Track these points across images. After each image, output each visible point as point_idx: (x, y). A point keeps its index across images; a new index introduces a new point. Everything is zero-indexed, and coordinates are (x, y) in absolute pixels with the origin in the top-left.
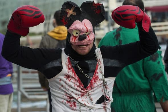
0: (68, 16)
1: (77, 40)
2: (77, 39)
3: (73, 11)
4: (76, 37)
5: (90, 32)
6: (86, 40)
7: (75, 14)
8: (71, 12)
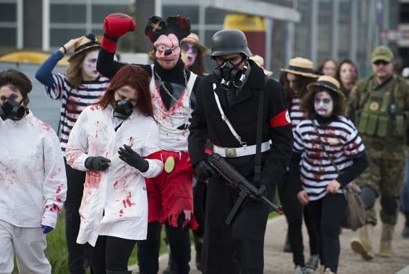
0: (154, 30)
1: (163, 55)
2: (163, 53)
3: (159, 25)
4: (162, 52)
5: (176, 47)
6: (171, 55)
7: (160, 28)
8: (156, 26)
